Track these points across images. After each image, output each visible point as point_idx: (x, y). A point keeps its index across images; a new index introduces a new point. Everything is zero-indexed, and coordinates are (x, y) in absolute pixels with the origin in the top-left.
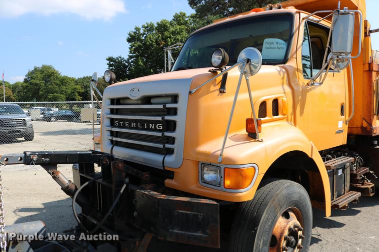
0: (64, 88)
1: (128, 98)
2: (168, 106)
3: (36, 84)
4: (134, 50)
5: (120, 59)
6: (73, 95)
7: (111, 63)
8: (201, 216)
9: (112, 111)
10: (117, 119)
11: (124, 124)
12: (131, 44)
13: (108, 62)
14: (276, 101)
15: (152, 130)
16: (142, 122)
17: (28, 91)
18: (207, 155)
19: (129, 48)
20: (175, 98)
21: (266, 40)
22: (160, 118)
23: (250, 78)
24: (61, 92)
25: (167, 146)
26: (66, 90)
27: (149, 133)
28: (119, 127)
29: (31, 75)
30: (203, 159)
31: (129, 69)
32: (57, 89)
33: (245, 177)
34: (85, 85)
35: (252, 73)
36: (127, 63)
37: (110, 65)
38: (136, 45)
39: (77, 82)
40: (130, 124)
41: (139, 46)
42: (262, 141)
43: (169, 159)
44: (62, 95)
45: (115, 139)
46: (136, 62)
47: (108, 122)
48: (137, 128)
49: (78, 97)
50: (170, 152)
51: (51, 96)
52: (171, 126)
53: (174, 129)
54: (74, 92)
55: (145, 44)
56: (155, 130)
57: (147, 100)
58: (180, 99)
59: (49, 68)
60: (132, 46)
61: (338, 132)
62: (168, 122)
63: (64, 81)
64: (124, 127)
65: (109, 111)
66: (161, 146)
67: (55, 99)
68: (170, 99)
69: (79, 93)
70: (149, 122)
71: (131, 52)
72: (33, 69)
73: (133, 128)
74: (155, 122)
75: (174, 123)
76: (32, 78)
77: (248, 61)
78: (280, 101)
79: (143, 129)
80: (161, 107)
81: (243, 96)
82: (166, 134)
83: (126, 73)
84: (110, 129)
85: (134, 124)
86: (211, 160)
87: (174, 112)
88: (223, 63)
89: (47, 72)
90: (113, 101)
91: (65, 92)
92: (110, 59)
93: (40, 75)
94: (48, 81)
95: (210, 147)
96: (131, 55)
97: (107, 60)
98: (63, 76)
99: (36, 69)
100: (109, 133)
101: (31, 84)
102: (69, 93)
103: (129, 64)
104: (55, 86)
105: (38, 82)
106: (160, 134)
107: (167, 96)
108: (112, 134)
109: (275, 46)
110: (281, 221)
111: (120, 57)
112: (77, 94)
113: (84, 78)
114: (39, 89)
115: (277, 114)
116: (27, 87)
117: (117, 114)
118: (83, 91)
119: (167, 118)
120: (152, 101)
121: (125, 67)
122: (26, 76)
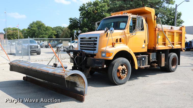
0: (47, 32)
1: (85, 38)
2: (95, 40)
3: (34, 30)
4: (82, 14)
5: (75, 19)
6: (52, 36)
7: (71, 21)
8: (101, 61)
9: (81, 41)
10: (82, 43)
11: (84, 44)
12: (81, 12)
13: (70, 20)
14: (120, 39)
15: (91, 45)
16: (89, 43)
17: (30, 33)
18: (103, 50)
19: (80, 14)
20: (97, 38)
21: (121, 23)
22: (93, 42)
23: (112, 34)
24: (46, 34)
25: (95, 49)
26: (48, 33)
27: (90, 46)
28: (83, 45)
29: (31, 26)
30: (102, 51)
31: (80, 24)
32: (44, 33)
33: (111, 55)
34: (57, 30)
35: (112, 33)
36: (78, 20)
37: (71, 22)
38: (83, 12)
39: (53, 29)
40: (86, 44)
41: (85, 13)
42: (115, 47)
43: (95, 52)
44: (46, 36)
45: (81, 48)
46: (83, 20)
47: (80, 44)
48: (88, 45)
49: (54, 37)
50: (95, 50)
51: (41, 36)
52: (96, 44)
53: (96, 45)
54: (52, 34)
55: (87, 12)
56: (92, 45)
57: (90, 38)
58: (98, 38)
59: (40, 22)
60: (81, 13)
61: (142, 48)
62: (95, 43)
63: (47, 29)
64: (84, 45)
65: (80, 41)
66: (93, 49)
67: (43, 37)
68: (95, 38)
69: (54, 34)
70: (90, 43)
71: (81, 16)
72: (32, 23)
73: (87, 45)
74: (92, 43)
75: (96, 43)
76: (32, 27)
77: (111, 30)
78: (122, 39)
79: (89, 45)
80: (93, 40)
81: (110, 38)
82: (94, 46)
83: (78, 25)
84: (80, 45)
85: (87, 44)
86: (103, 51)
87: (96, 41)
88: (107, 30)
89: (39, 24)
90: (81, 38)
91: (48, 34)
92: (71, 19)
93: (35, 26)
94: (40, 29)
95: (104, 49)
96: (81, 17)
97: (69, 19)
98: (47, 26)
99: (33, 23)
100: (80, 47)
101: (31, 30)
102: (50, 34)
103: (80, 21)
104: (43, 31)
105: (35, 29)
106: (93, 46)
107: (95, 37)
108: (81, 47)
109: (123, 25)
110: (121, 67)
111: (76, 18)
112: (53, 35)
113: (57, 27)
114: (35, 32)
115: (121, 42)
116: (29, 31)
117: (82, 42)
118: (56, 34)
119: (95, 42)
120: (91, 38)
121: (78, 22)
122: (29, 26)
